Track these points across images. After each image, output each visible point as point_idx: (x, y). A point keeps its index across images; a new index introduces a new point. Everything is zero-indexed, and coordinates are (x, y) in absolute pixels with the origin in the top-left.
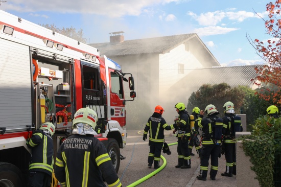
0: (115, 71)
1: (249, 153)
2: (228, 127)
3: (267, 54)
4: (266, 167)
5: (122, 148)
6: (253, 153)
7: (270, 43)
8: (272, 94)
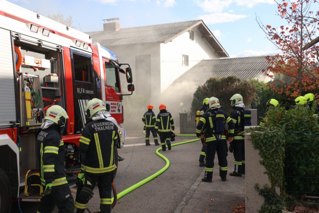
0: (110, 61)
1: (258, 146)
2: (237, 122)
3: (280, 42)
4: (276, 160)
5: (120, 148)
6: (262, 145)
7: (283, 29)
8: (285, 86)
